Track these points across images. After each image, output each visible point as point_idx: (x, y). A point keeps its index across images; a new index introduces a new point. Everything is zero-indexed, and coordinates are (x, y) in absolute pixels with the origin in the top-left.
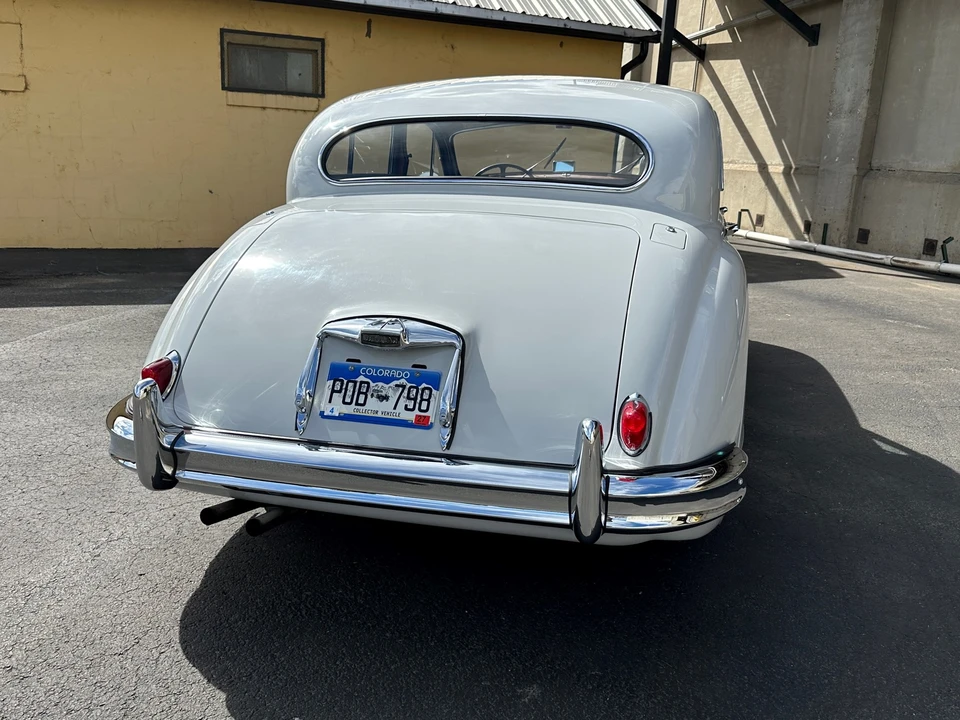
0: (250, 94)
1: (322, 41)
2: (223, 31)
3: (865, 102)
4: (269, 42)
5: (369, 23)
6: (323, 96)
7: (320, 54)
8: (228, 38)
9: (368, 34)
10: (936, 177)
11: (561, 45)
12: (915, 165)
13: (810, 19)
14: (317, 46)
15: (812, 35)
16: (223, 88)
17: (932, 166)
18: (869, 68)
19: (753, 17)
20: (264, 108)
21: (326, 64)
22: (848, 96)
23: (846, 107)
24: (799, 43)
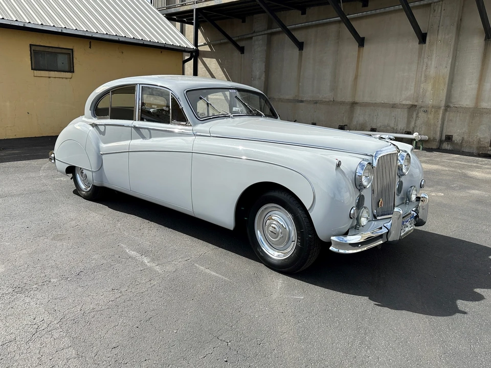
0: (44, 72)
1: (72, 50)
2: (31, 45)
3: (264, 75)
4: (50, 50)
5: (90, 42)
6: (73, 72)
7: (71, 56)
8: (33, 48)
9: (90, 47)
10: (289, 101)
11: (161, 52)
12: (282, 97)
13: (241, 44)
14: (70, 52)
15: (242, 50)
16: (32, 69)
17: (287, 97)
18: (264, 64)
19: (219, 42)
20: (50, 77)
21: (74, 59)
22: (258, 73)
23: (258, 77)
24: (237, 53)
